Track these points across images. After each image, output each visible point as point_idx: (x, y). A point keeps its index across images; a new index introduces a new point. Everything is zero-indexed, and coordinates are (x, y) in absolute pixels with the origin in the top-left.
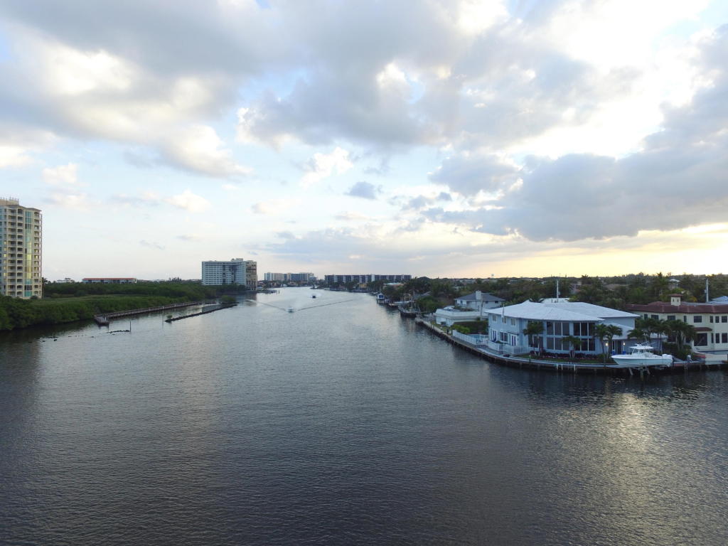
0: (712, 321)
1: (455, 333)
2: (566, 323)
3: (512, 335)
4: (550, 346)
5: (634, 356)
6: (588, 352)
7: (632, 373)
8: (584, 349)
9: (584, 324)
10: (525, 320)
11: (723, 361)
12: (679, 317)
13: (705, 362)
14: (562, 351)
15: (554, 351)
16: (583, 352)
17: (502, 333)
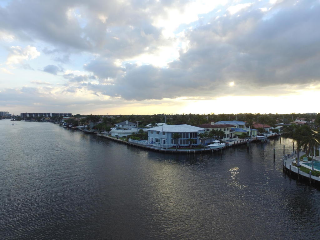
0: (224, 130)
1: (130, 140)
2: (187, 133)
3: (163, 139)
4: (181, 143)
5: (215, 145)
6: (195, 145)
7: (213, 151)
8: (193, 143)
9: (194, 133)
10: (170, 132)
11: (233, 144)
12: (215, 129)
13: (229, 145)
14: (186, 145)
15: (183, 145)
16: (194, 145)
17: (156, 139)
